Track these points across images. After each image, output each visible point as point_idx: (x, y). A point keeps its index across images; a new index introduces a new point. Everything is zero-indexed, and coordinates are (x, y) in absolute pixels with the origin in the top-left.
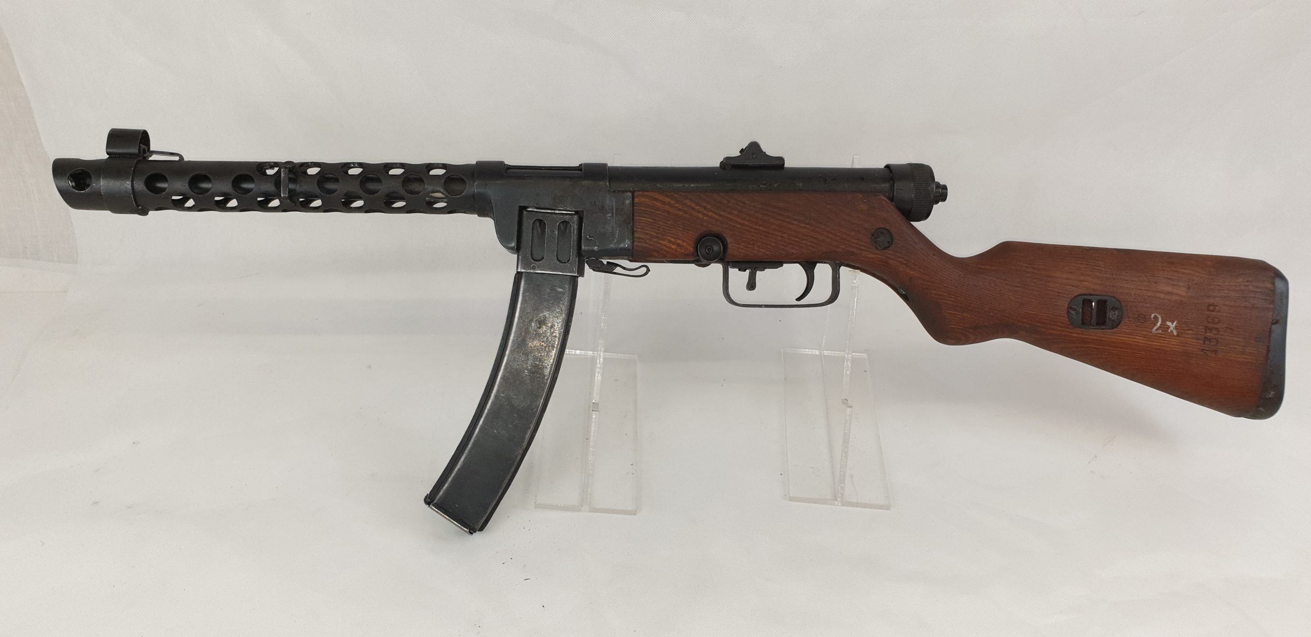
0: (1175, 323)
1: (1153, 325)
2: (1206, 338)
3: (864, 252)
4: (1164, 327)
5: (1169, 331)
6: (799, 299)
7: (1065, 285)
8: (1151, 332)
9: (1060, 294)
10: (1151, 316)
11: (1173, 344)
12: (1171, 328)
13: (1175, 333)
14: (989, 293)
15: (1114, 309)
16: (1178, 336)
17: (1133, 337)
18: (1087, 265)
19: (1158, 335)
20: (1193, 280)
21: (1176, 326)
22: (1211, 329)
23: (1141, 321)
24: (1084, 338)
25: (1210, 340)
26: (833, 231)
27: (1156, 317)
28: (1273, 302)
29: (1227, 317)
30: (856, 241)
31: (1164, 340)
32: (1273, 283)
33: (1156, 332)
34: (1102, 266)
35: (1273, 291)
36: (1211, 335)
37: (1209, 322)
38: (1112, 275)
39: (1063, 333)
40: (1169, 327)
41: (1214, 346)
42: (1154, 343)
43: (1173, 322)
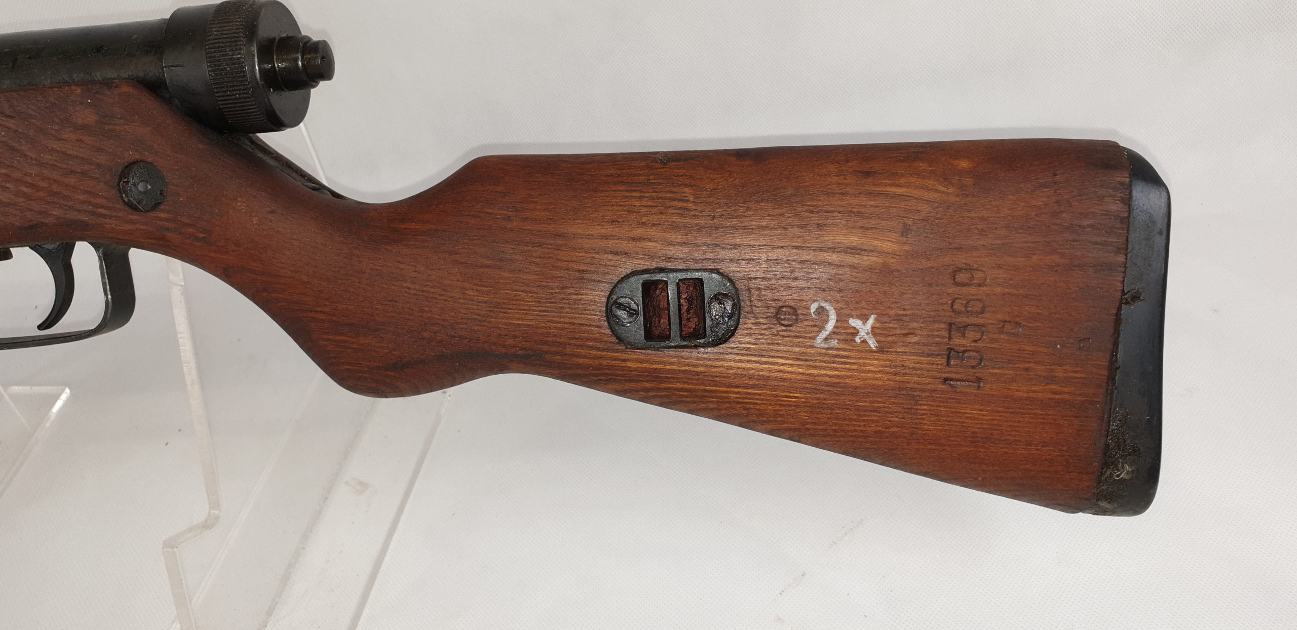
0: (871, 321)
1: (816, 329)
2: (950, 350)
3: (108, 221)
4: (846, 334)
5: (858, 340)
6: (47, 324)
7: (598, 253)
8: (812, 347)
9: (587, 276)
10: (808, 309)
11: (869, 371)
12: (862, 334)
13: (873, 344)
14: (412, 286)
15: (719, 298)
16: (881, 350)
17: (771, 360)
18: (652, 198)
19: (830, 352)
20: (919, 211)
21: (873, 328)
22: (963, 329)
23: (785, 322)
24: (656, 369)
25: (961, 353)
26: (29, 179)
27: (821, 310)
28: (1125, 249)
29: (1004, 295)
30: (82, 197)
31: (845, 363)
32: (1128, 201)
33: (826, 346)
34: (692, 198)
35: (1127, 221)
36: (964, 342)
37: (959, 313)
38: (714, 218)
39: (605, 362)
40: (856, 332)
41: (973, 367)
42: (823, 372)
43: (864, 318)
